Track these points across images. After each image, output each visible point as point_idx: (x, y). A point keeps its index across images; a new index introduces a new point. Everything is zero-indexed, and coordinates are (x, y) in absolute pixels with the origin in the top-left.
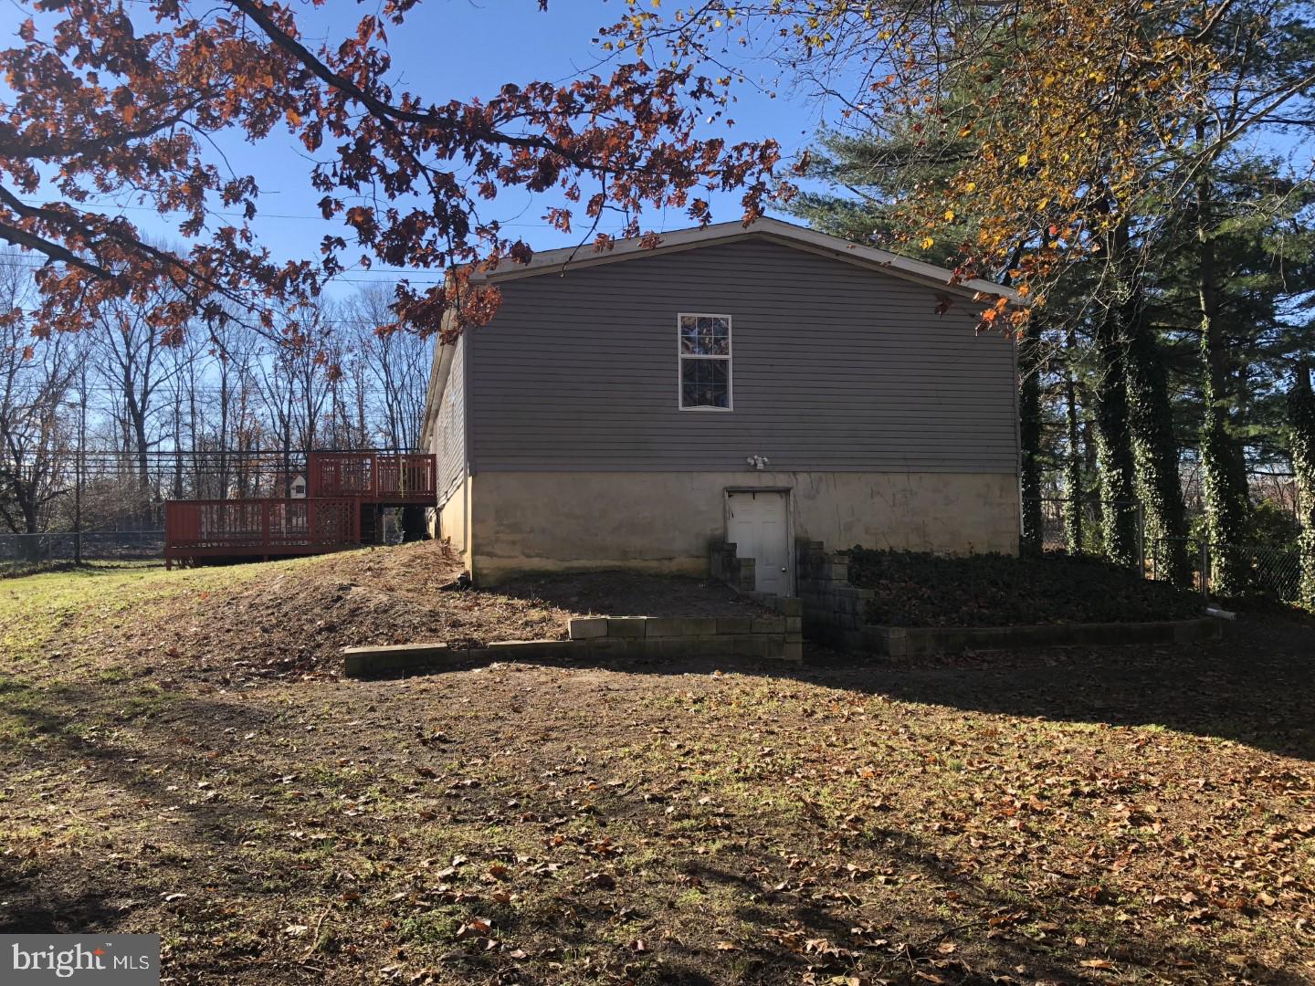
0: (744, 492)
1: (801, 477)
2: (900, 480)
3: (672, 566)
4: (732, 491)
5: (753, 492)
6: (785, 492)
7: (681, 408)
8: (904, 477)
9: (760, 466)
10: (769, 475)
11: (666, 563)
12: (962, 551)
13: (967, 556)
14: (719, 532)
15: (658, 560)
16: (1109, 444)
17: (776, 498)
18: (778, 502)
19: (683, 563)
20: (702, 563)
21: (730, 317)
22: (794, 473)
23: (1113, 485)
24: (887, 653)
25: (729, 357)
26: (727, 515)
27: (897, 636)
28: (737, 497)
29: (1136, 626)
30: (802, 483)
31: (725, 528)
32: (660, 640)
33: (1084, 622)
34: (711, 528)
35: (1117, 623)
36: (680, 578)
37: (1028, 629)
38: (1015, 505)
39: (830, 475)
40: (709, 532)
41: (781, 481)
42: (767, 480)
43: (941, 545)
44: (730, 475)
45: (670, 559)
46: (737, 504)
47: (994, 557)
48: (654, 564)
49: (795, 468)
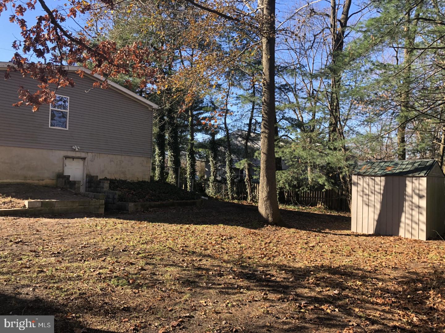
0: (70, 158)
1: (89, 154)
2: (119, 157)
3: (43, 183)
4: (67, 157)
5: (73, 158)
6: (84, 159)
7: (50, 127)
8: (120, 156)
9: (77, 150)
10: (79, 153)
11: (41, 181)
12: (135, 180)
13: (136, 181)
14: (61, 171)
15: (38, 180)
16: (159, 149)
17: (80, 160)
18: (81, 162)
19: (47, 182)
20: (54, 182)
21: (69, 97)
22: (87, 153)
23: (160, 161)
24: (128, 211)
25: (68, 111)
26: (64, 165)
27: (131, 205)
28: (68, 160)
29: (189, 201)
30: (89, 156)
31: (63, 171)
32: (60, 208)
33: (177, 200)
34: (58, 169)
35: (184, 201)
36: (46, 186)
37: (164, 202)
38: (150, 167)
39: (98, 154)
40: (57, 171)
41: (83, 155)
42: (78, 155)
43: (129, 178)
44: (66, 152)
45: (43, 180)
46: (68, 162)
47: (144, 182)
48: (37, 182)
49: (88, 151)
